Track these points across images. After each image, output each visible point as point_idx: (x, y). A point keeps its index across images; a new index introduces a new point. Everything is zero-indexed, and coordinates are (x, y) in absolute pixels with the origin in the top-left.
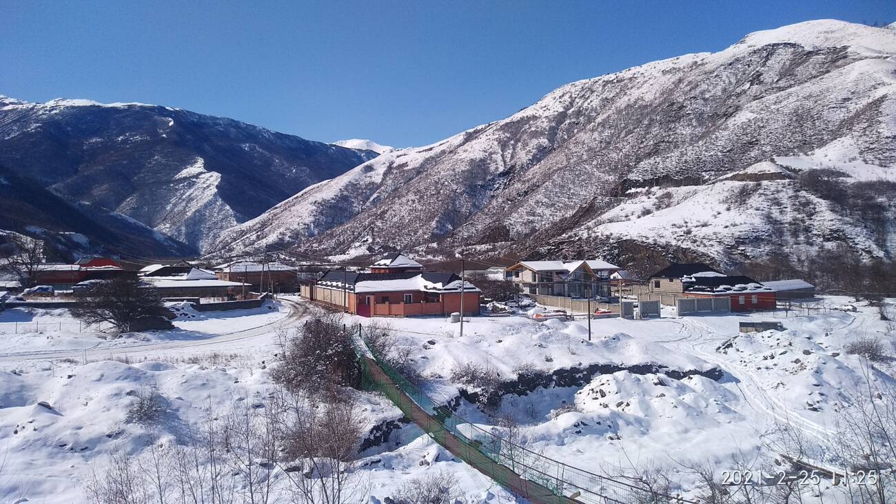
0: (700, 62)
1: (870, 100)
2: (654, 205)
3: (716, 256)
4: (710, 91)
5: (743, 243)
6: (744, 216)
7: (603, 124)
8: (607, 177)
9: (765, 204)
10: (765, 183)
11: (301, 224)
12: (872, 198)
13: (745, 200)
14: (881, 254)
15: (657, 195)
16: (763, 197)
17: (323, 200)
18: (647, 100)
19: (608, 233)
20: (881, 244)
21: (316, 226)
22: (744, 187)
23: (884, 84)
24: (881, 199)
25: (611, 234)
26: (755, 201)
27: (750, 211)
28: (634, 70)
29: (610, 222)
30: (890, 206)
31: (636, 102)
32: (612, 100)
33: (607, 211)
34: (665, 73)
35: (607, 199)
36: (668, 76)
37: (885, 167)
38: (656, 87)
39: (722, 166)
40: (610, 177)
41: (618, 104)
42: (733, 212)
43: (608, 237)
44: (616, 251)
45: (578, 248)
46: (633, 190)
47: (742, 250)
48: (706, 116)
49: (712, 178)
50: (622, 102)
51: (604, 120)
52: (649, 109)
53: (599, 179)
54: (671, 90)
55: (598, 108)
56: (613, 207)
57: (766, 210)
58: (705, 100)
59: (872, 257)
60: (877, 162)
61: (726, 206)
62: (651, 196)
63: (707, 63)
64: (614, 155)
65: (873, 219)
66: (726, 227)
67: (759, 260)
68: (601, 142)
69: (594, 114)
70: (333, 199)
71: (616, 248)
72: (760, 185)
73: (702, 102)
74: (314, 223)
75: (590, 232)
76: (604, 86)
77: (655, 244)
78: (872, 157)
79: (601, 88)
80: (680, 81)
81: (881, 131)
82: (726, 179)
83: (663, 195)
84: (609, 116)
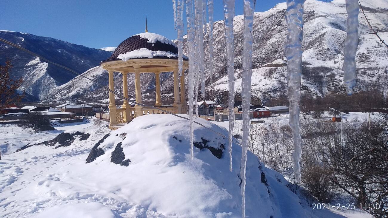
0: (257, 16)
1: (320, 34)
2: (237, 77)
3: (259, 97)
4: (261, 29)
5: (270, 92)
6: (270, 81)
7: (218, 42)
8: (220, 65)
9: (279, 76)
10: (279, 68)
11: (87, 86)
12: (318, 73)
13: (271, 75)
14: (321, 95)
15: (238, 73)
16: (278, 73)
17: (97, 75)
18: (236, 32)
19: (219, 89)
20: (321, 91)
21: (94, 87)
22: (271, 69)
23: (325, 28)
24: (322, 74)
25: (220, 89)
26: (275, 75)
27: (273, 79)
29: (220, 84)
30: (324, 76)
32: (222, 31)
33: (219, 80)
34: (243, 20)
35: (219, 75)
37: (325, 61)
38: (240, 26)
39: (264, 61)
40: (221, 65)
42: (266, 80)
43: (219, 90)
44: (222, 96)
45: (207, 95)
47: (269, 95)
48: (259, 39)
49: (260, 65)
51: (219, 40)
52: (237, 36)
53: (217, 65)
55: (216, 35)
56: (221, 78)
57: (279, 78)
58: (259, 32)
59: (317, 96)
60: (322, 59)
61: (264, 77)
62: (236, 73)
63: (260, 17)
64: (223, 55)
65: (318, 81)
66: (264, 86)
67: (275, 99)
68: (218, 50)
69: (214, 38)
70: (101, 74)
71: (221, 95)
72: (277, 68)
73: (258, 33)
74: (93, 85)
75: (212, 88)
76: (219, 25)
77: (236, 93)
78: (320, 57)
79: (217, 26)
81: (323, 46)
82: (265, 66)
83: (240, 73)
84: (220, 39)
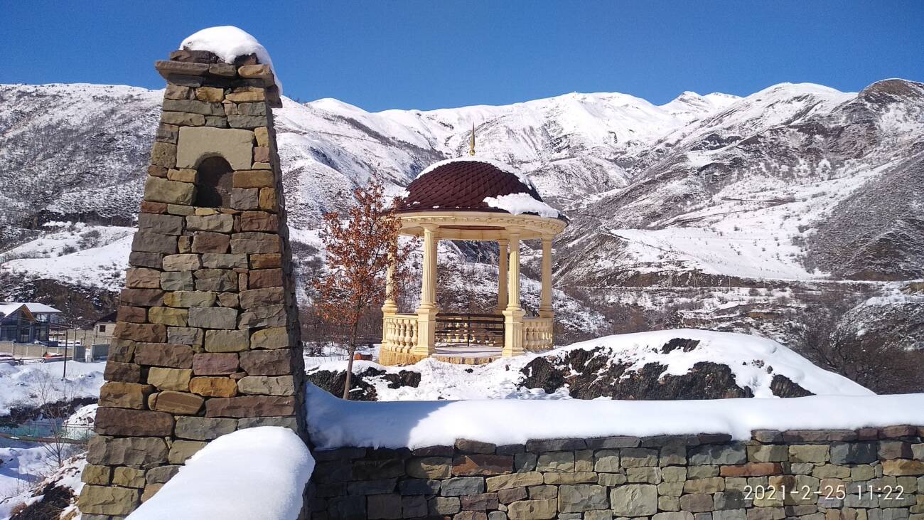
0: (135, 97)
2: (79, 243)
4: (144, 129)
19: (22, 271)
25: (26, 272)
28: (59, 87)
31: (59, 124)
32: (28, 114)
34: (95, 99)
36: (100, 104)
38: (84, 112)
41: (36, 122)
44: (31, 292)
46: (52, 224)
50: (42, 120)
53: (5, 204)
54: (102, 119)
56: (29, 240)
62: (75, 232)
71: (31, 288)
73: (135, 139)
77: (79, 286)
80: (113, 111)
83: (89, 233)
